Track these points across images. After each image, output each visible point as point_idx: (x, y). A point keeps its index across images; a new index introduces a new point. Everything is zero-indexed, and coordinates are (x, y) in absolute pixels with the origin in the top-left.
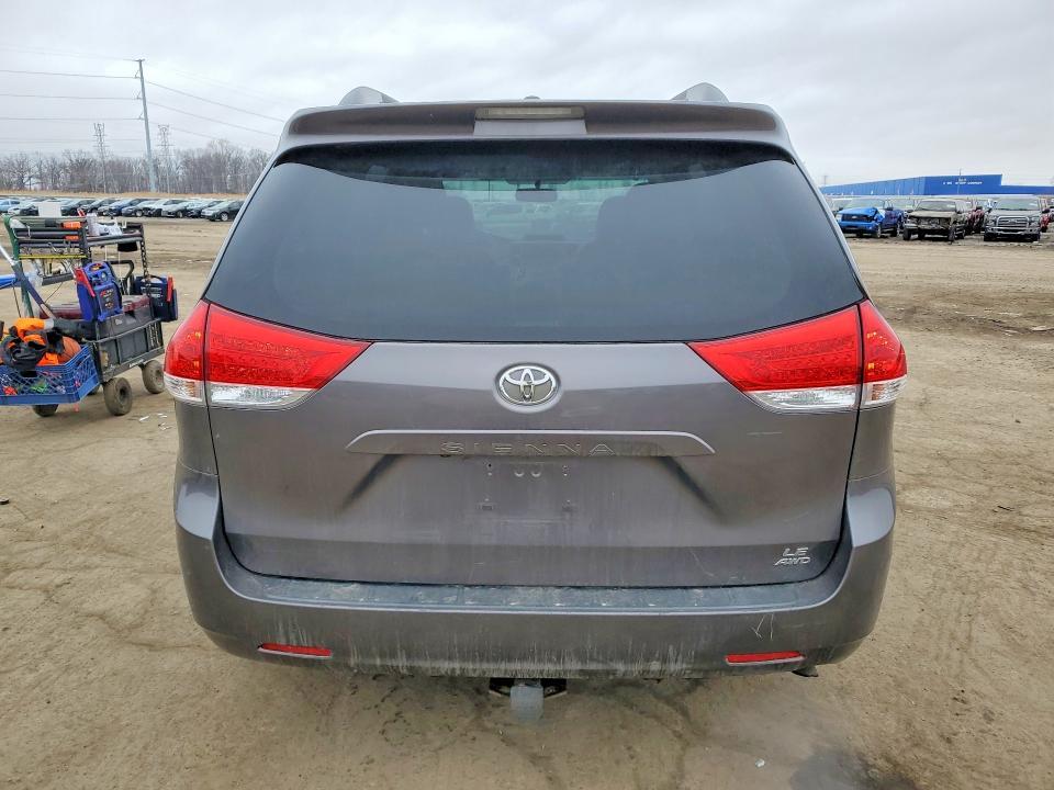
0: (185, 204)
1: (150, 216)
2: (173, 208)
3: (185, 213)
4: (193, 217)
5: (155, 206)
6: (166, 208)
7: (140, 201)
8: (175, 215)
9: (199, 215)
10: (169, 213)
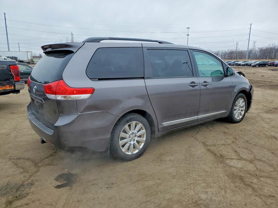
0: (247, 62)
1: (237, 65)
2: (244, 63)
3: (247, 65)
4: (249, 66)
5: (239, 63)
6: (242, 63)
7: (236, 61)
8: (244, 65)
9: (250, 65)
10: (242, 65)
